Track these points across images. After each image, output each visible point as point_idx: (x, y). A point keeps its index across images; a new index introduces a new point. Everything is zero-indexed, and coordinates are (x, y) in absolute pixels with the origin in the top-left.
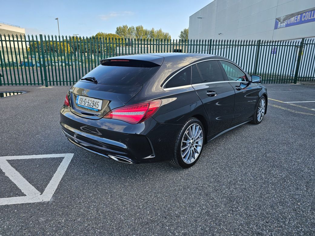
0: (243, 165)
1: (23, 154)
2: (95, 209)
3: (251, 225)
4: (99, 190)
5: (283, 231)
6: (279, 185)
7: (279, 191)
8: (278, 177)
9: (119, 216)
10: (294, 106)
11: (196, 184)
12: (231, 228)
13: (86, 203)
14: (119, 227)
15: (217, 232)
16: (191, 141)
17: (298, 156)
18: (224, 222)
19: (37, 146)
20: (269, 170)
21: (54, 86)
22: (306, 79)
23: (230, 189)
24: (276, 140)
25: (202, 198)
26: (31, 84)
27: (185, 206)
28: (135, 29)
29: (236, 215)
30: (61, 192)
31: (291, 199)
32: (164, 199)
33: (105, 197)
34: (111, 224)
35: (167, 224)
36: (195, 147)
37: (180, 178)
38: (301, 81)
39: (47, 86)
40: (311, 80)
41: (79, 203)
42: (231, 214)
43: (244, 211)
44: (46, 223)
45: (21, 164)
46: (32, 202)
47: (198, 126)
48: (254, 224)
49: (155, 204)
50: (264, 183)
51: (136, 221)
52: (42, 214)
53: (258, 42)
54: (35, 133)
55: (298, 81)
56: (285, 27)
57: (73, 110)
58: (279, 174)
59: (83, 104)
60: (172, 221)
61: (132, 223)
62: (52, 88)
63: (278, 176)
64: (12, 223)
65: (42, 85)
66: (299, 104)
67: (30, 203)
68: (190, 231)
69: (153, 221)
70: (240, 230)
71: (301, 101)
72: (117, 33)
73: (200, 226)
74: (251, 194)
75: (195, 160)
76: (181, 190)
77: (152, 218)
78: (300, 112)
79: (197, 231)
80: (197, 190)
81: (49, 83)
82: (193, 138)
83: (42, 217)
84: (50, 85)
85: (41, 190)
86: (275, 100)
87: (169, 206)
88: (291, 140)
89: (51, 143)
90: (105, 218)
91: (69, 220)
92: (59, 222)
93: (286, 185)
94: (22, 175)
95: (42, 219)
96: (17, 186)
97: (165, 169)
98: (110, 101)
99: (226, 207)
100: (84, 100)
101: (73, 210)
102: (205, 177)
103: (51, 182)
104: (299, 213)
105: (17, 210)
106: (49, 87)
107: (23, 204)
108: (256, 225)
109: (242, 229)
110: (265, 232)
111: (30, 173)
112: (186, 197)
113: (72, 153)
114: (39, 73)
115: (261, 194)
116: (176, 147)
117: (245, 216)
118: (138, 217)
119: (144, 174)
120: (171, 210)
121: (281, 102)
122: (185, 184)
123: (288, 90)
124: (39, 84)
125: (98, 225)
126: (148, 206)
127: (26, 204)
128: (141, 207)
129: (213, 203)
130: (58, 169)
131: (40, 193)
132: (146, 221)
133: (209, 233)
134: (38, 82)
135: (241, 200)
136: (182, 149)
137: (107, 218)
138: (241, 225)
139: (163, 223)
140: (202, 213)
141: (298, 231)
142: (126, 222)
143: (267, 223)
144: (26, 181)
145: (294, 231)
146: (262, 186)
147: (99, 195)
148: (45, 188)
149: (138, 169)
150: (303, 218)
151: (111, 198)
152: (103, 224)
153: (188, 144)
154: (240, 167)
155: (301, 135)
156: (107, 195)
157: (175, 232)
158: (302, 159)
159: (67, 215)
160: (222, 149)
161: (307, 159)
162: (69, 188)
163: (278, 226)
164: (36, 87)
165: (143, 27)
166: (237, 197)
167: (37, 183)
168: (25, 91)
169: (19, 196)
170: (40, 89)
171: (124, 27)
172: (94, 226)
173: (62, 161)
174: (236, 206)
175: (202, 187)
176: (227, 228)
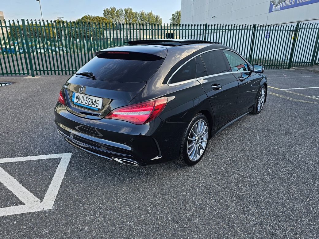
0: (248, 160)
1: (16, 155)
2: (102, 216)
3: (265, 225)
4: (103, 194)
5: (296, 230)
6: (286, 180)
7: (287, 186)
8: (284, 172)
9: (129, 222)
10: (291, 93)
11: (203, 183)
12: (245, 230)
13: (91, 210)
14: (130, 235)
15: (231, 235)
16: (197, 138)
17: (301, 147)
18: (237, 224)
19: (30, 146)
20: (275, 164)
21: (41, 76)
22: (300, 64)
23: (239, 186)
24: (278, 131)
25: (212, 198)
26: (16, 74)
27: (195, 208)
28: (124, 11)
29: (248, 215)
30: (62, 198)
31: (300, 195)
32: (173, 201)
33: (111, 201)
34: (121, 232)
35: (179, 229)
36: (200, 143)
37: (186, 176)
38: (295, 66)
39: (33, 76)
40: (305, 65)
41: (84, 210)
42: (242, 214)
43: (256, 211)
44: (50, 235)
45: (14, 167)
46: (32, 211)
47: (204, 122)
48: (267, 225)
49: (164, 207)
50: (272, 179)
51: (147, 228)
52: (45, 225)
53: (253, 26)
54: (26, 131)
55: (292, 66)
56: (280, 10)
57: (69, 109)
58: (284, 168)
59: (80, 102)
60: (184, 226)
61: (143, 230)
62: (39, 79)
63: (284, 170)
64: (12, 237)
65: (28, 75)
66: (296, 91)
67: (30, 213)
68: (203, 235)
69: (164, 227)
70: (254, 231)
71: (297, 88)
72: (105, 16)
73: (213, 229)
74: (260, 191)
75: (200, 156)
76: (189, 190)
77: (163, 223)
78: (297, 100)
79: (211, 235)
80: (206, 189)
81: (35, 72)
82: (198, 135)
83: (45, 228)
84: (37, 75)
85: (41, 198)
86: (272, 87)
87: (179, 209)
88: (292, 131)
89: (45, 141)
90: (113, 225)
91: (75, 230)
92: (64, 233)
93: (293, 180)
94: (17, 180)
95: (45, 231)
96: (14, 193)
97: (170, 168)
98: (112, 100)
99: (237, 207)
100: (81, 98)
101: (78, 218)
102: (212, 174)
103: (50, 187)
104: (309, 209)
105: (16, 221)
106: (36, 77)
107: (22, 214)
108: (269, 225)
109: (256, 230)
110: (278, 232)
111: (26, 178)
112: (195, 197)
113: (69, 152)
114: (24, 61)
115: (270, 190)
116: (182, 145)
117: (257, 216)
118: (148, 223)
119: (148, 173)
120: (181, 213)
121: (278, 89)
122: (193, 183)
123: (284, 76)
124: (24, 74)
125: (107, 234)
126: (157, 209)
127: (25, 214)
128: (150, 211)
129: (224, 203)
130: (57, 172)
131: (40, 201)
132: (157, 227)
133: (224, 237)
134: (23, 71)
135: (251, 198)
136: (188, 147)
137: (116, 226)
138: (254, 225)
139: (175, 228)
140: (214, 214)
141: (311, 229)
142: (136, 229)
143: (279, 222)
144: (23, 187)
145: (307, 230)
146: (270, 182)
147: (105, 200)
148: (45, 195)
149: (143, 169)
150: (314, 215)
151: (117, 203)
152: (112, 233)
153: (194, 141)
154: (245, 162)
155: (301, 125)
156: (113, 199)
157: (189, 237)
158: (305, 150)
159: (73, 224)
160: (225, 142)
161: (310, 151)
162: (71, 193)
163: (291, 225)
164: (21, 78)
165: (132, 10)
166: (247, 195)
167: (36, 189)
168: (10, 82)
169: (17, 205)
170: (26, 80)
171: (111, 9)
172: (103, 236)
173: (59, 162)
174: (246, 205)
175: (210, 185)
176: (240, 230)
